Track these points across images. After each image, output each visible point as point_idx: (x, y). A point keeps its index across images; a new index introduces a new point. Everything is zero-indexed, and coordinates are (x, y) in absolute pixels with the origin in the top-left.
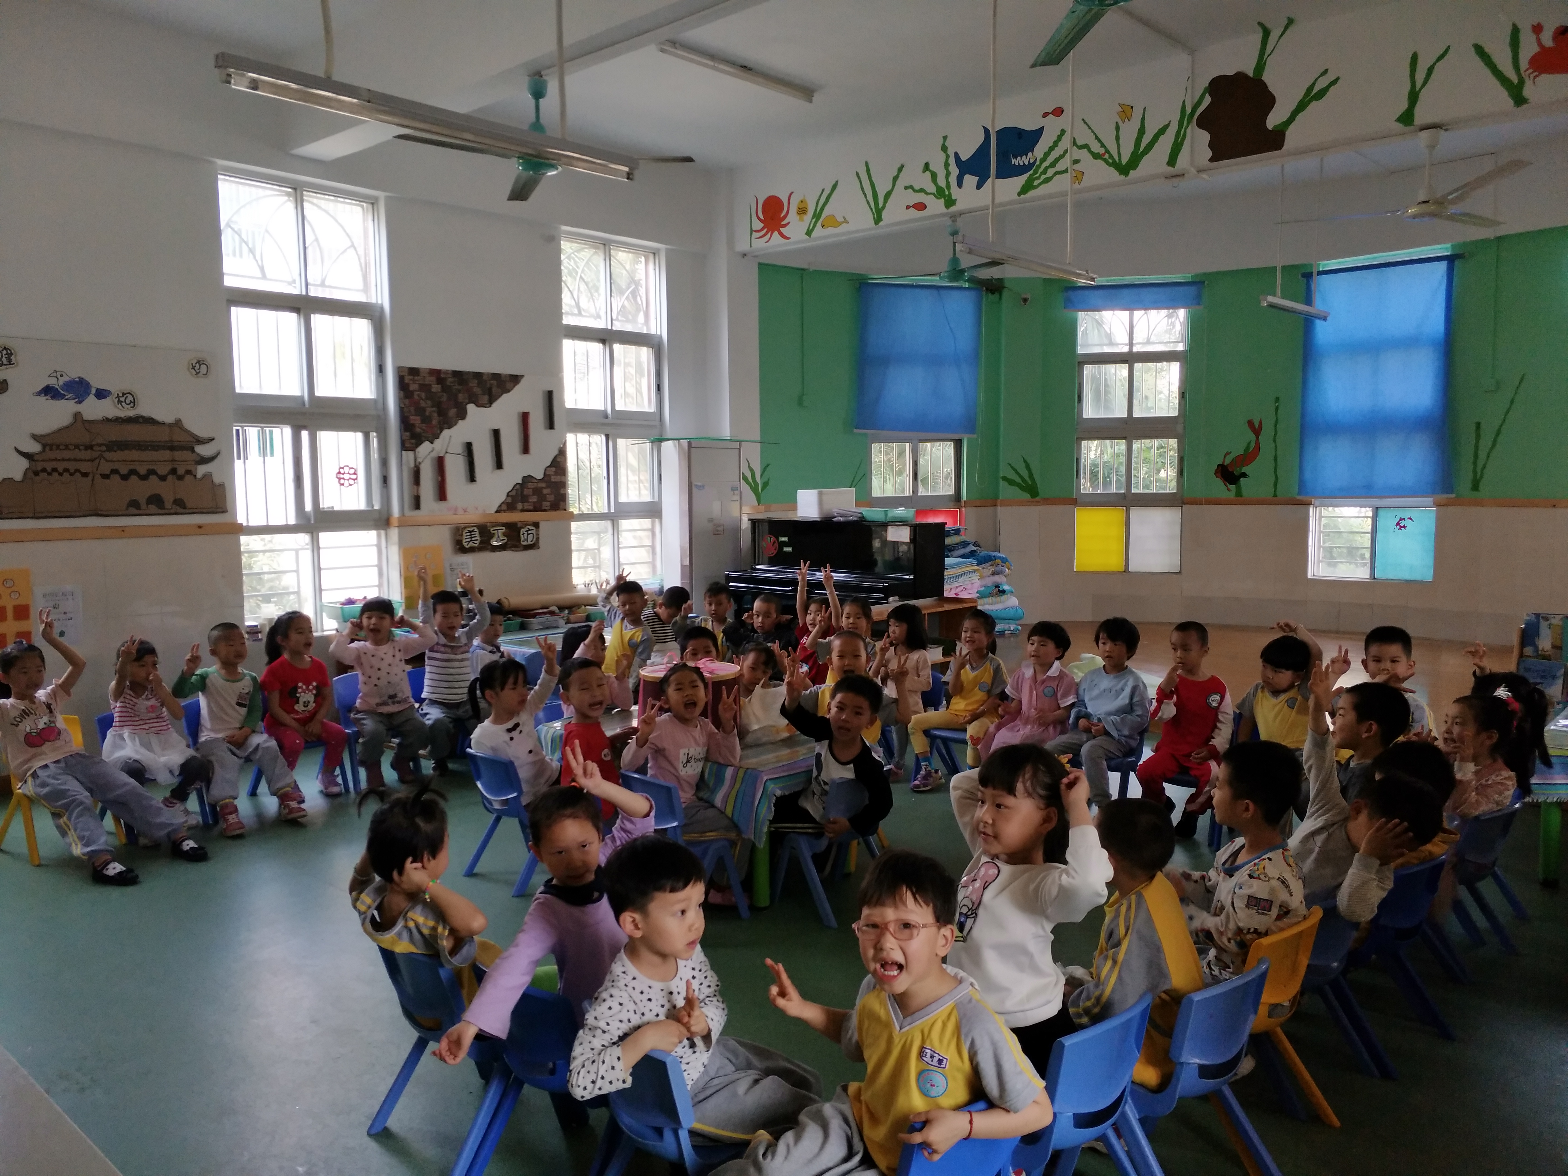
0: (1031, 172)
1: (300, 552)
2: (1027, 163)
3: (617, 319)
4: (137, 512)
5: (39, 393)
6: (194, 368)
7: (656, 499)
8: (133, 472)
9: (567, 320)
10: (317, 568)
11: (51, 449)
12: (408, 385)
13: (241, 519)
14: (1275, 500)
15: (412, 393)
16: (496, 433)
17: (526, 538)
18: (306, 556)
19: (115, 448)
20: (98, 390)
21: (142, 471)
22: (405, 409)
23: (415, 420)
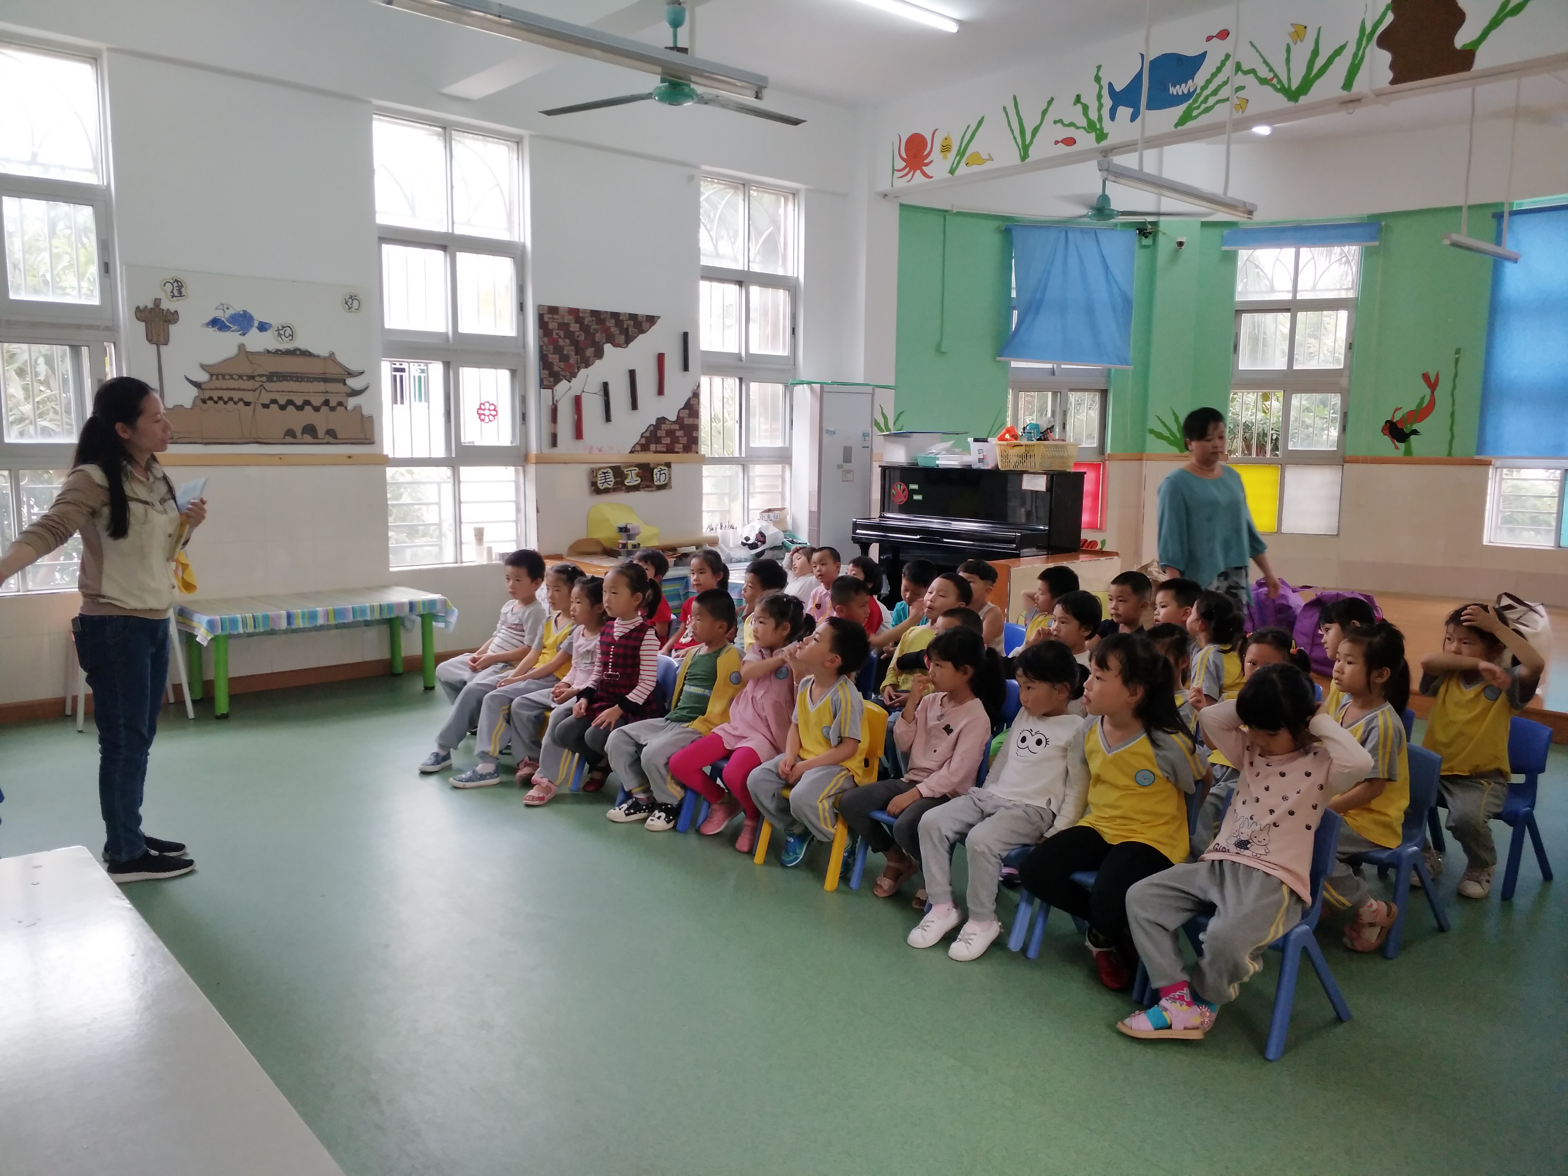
0: (1191, 101)
1: (443, 486)
2: (1186, 92)
3: (754, 261)
4: (293, 441)
5: (208, 324)
6: (346, 303)
7: (787, 445)
8: (290, 402)
9: (705, 261)
10: (458, 502)
11: (218, 379)
12: (547, 323)
13: (388, 450)
14: (1449, 460)
15: (552, 331)
16: (632, 374)
17: (659, 478)
18: (448, 489)
19: (275, 379)
20: (260, 323)
21: (299, 402)
22: (545, 348)
23: (554, 358)
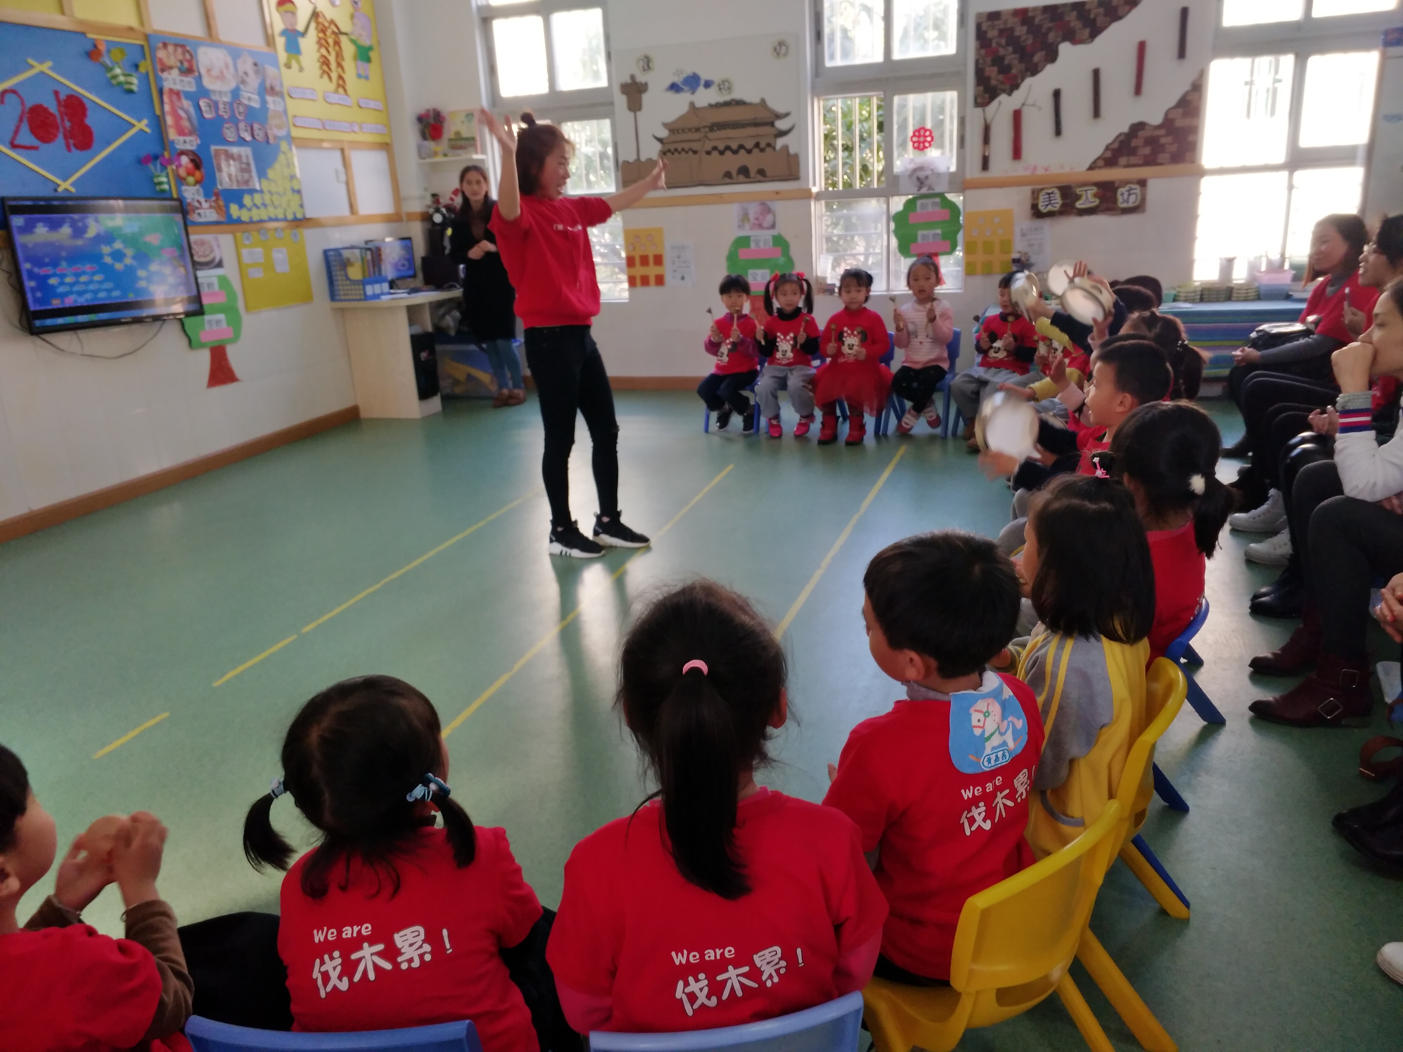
4: (730, 181)
5: (667, 89)
6: (775, 49)
8: (728, 148)
12: (985, 32)
15: (991, 40)
16: (1096, 74)
17: (1125, 198)
19: (715, 128)
20: (706, 81)
21: (734, 147)
22: (981, 61)
23: (992, 72)
